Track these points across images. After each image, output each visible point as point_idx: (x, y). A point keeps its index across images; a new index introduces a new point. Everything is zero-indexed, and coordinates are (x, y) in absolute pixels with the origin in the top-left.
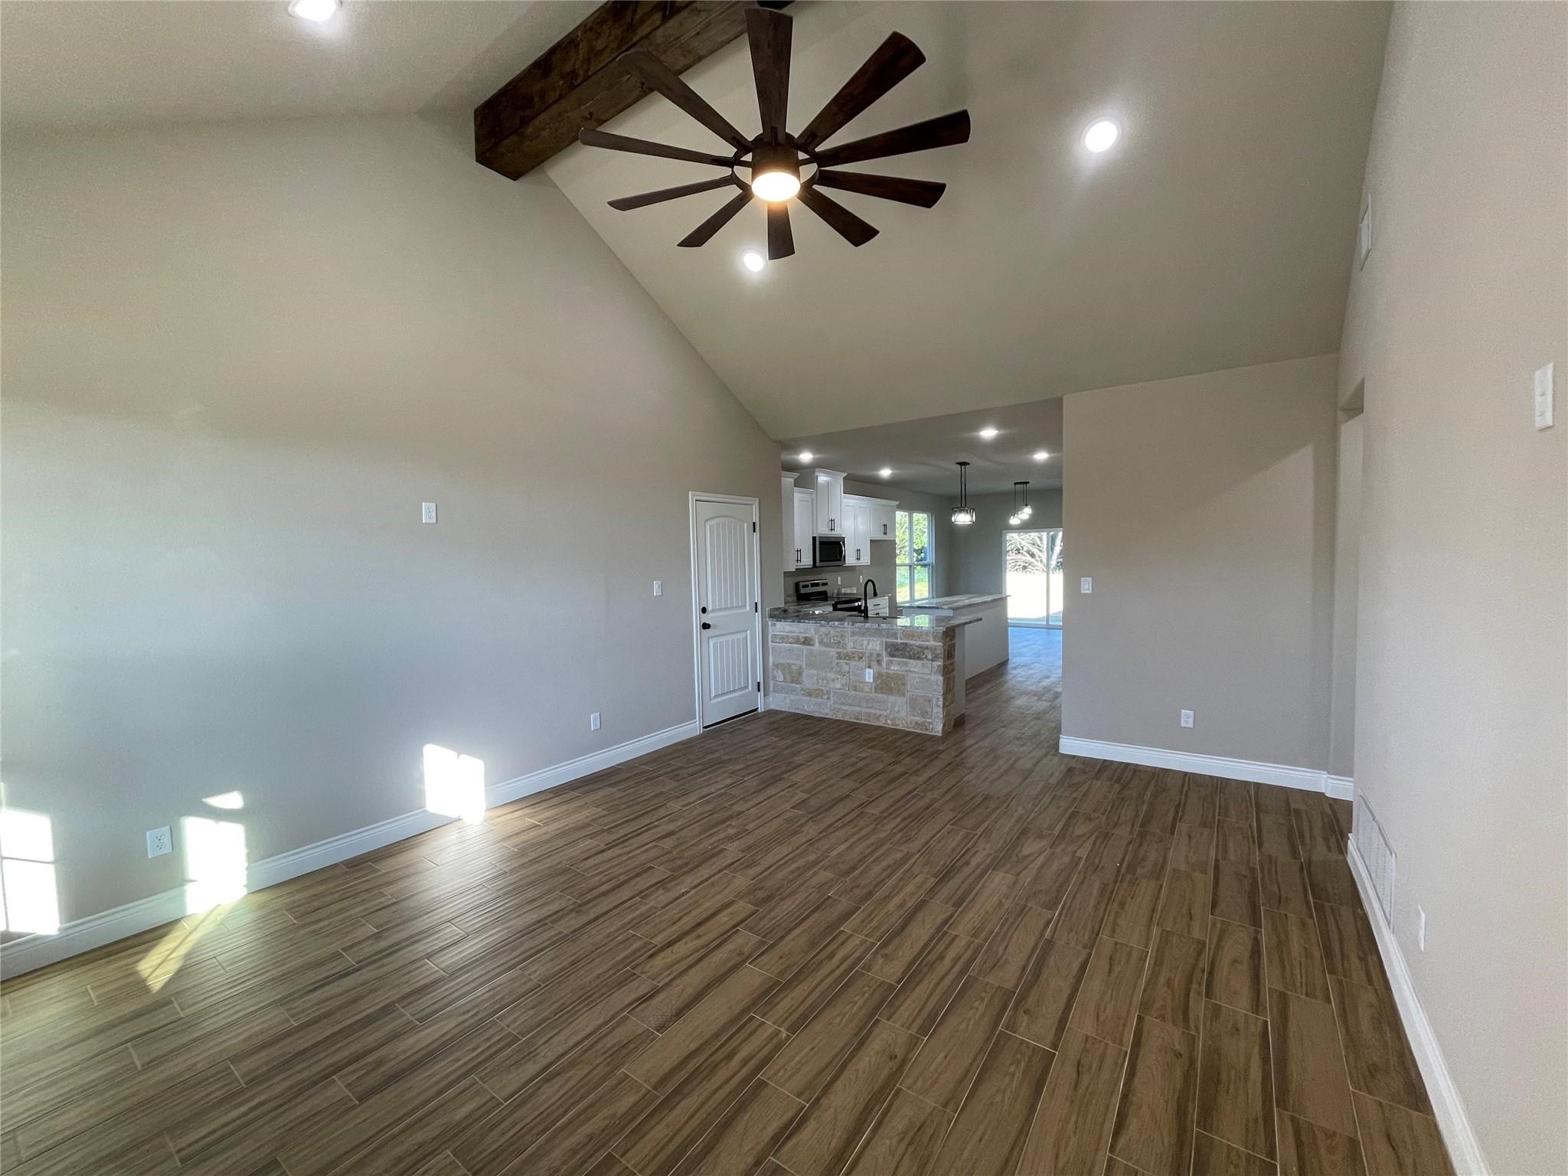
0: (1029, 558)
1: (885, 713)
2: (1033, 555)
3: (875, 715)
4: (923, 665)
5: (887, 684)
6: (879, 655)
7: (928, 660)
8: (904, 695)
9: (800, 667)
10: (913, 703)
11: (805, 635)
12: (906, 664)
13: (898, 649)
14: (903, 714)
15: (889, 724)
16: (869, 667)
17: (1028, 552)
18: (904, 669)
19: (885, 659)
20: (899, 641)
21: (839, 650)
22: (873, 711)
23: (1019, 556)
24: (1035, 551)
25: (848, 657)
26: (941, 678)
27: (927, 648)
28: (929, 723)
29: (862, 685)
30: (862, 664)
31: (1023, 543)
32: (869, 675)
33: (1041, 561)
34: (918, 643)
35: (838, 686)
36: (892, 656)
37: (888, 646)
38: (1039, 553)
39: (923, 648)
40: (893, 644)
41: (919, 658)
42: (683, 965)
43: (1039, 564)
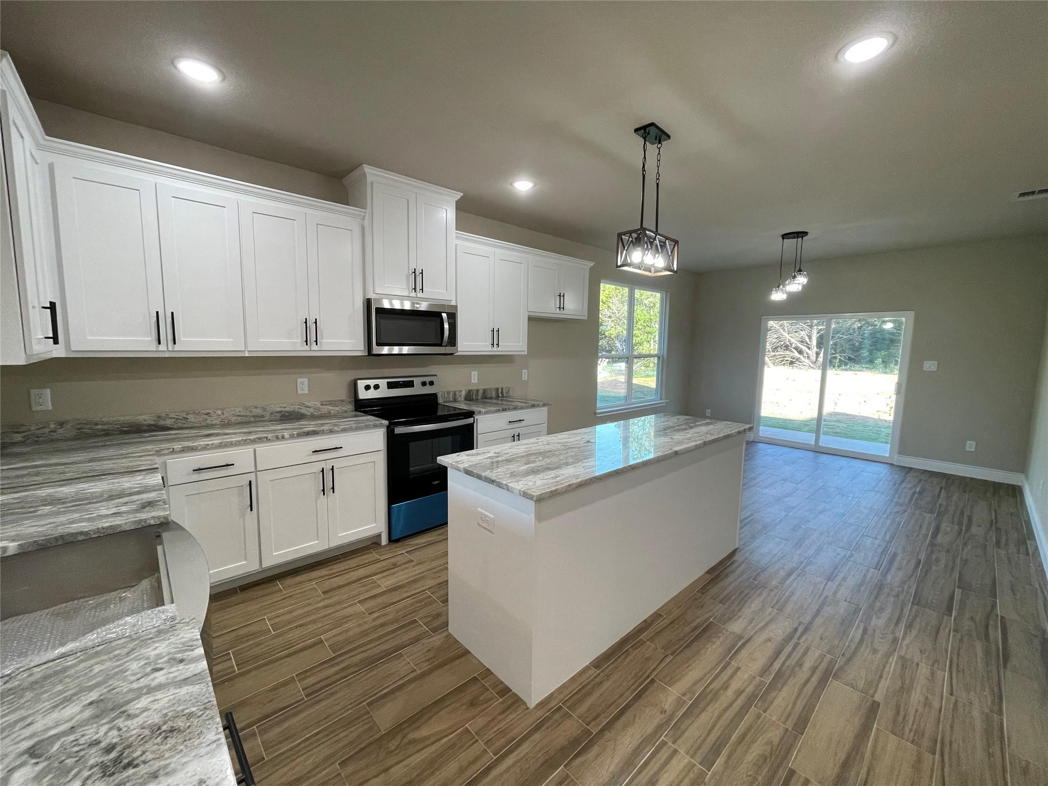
0: (796, 354)
2: (800, 352)
17: (796, 348)
23: (788, 352)
24: (804, 348)
31: (793, 340)
33: (808, 357)
38: (807, 350)
43: (807, 361)
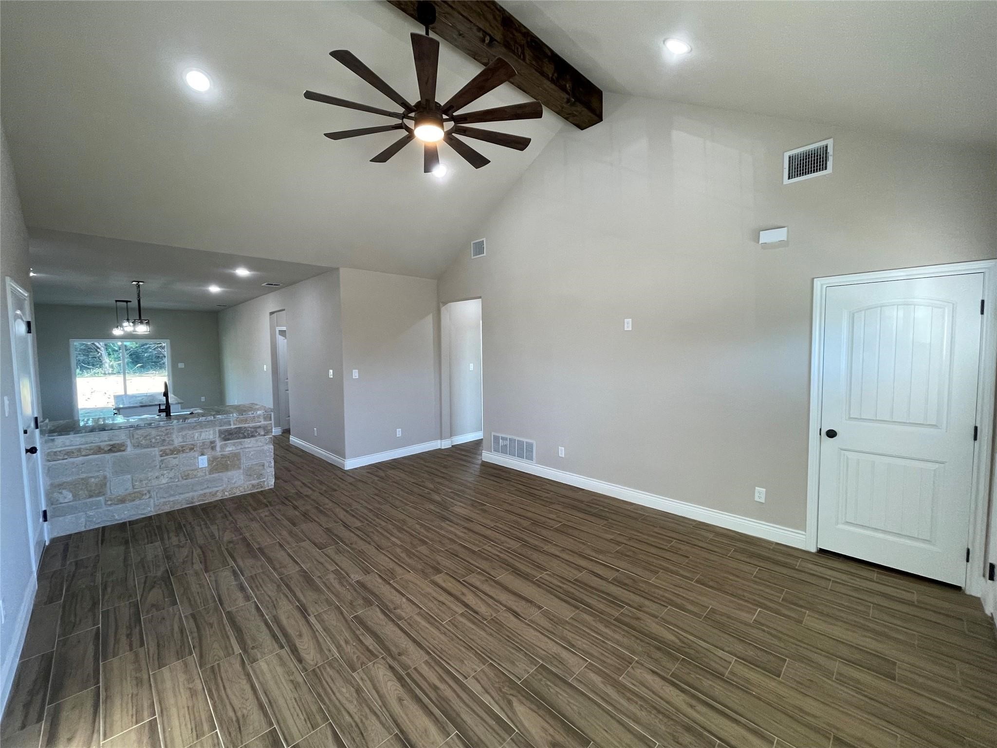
1: (221, 488)
3: (210, 493)
4: (257, 441)
5: (220, 465)
6: (212, 442)
7: (262, 435)
8: (240, 468)
9: (105, 477)
10: (249, 473)
11: (111, 443)
12: (241, 443)
13: (231, 434)
14: (240, 483)
15: (227, 495)
16: (203, 454)
18: (239, 447)
19: (219, 444)
20: (233, 427)
21: (162, 448)
22: (207, 491)
25: (175, 451)
26: (272, 447)
27: (260, 427)
28: (264, 481)
29: (195, 473)
30: (196, 454)
32: (203, 462)
34: (251, 425)
35: (164, 481)
36: (226, 439)
37: (221, 432)
39: (256, 428)
40: (226, 431)
41: (253, 436)
42: (490, 601)
